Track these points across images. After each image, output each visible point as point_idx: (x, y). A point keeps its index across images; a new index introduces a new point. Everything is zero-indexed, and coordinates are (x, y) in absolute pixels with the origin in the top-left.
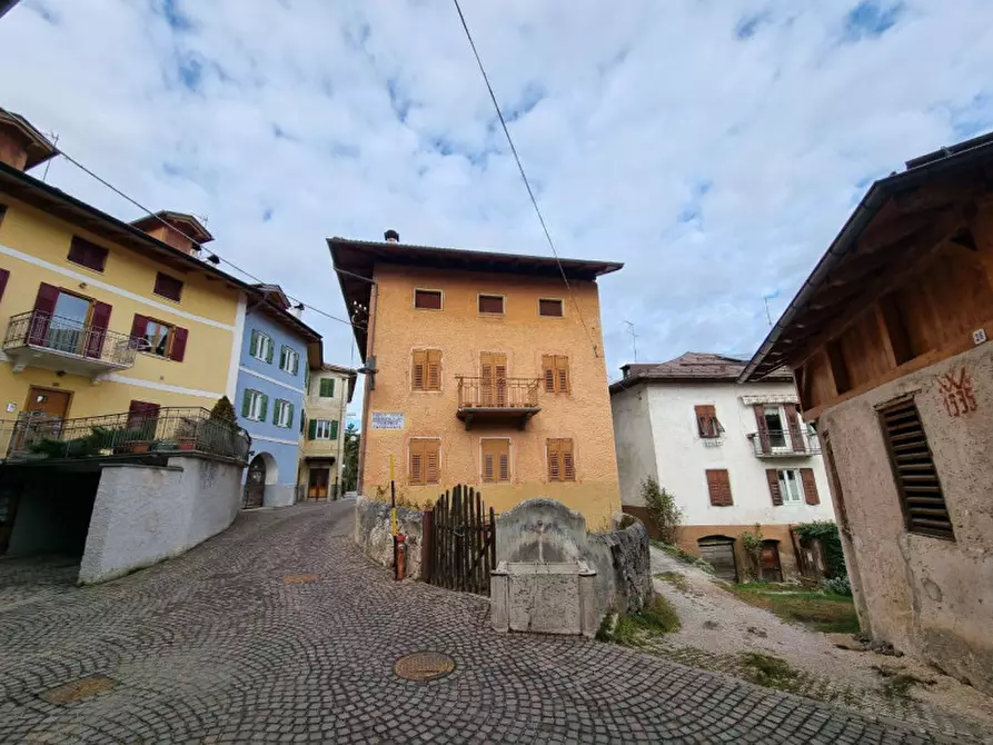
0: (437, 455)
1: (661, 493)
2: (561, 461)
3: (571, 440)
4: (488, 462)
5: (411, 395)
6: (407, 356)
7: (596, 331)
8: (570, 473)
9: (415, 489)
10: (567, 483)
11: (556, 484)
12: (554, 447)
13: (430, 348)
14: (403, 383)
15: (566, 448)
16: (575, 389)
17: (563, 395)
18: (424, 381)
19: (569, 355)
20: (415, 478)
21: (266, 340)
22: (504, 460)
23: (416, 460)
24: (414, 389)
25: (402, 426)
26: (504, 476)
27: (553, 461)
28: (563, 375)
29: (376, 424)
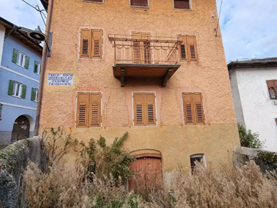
0: (99, 105)
1: (247, 133)
2: (194, 109)
3: (200, 94)
4: (139, 110)
5: (80, 61)
6: (77, 33)
7: (215, 19)
8: (201, 118)
9: (82, 130)
10: (198, 126)
11: (190, 126)
12: (188, 98)
13: (93, 28)
14: (73, 53)
15: (197, 99)
16: (201, 58)
17: (192, 62)
18: (89, 51)
19: (196, 35)
20: (81, 121)
21: (24, 57)
22: (151, 108)
23: (82, 109)
24: (81, 56)
25: (72, 84)
26: (151, 119)
27: (188, 109)
28: (192, 48)
29: (50, 81)
